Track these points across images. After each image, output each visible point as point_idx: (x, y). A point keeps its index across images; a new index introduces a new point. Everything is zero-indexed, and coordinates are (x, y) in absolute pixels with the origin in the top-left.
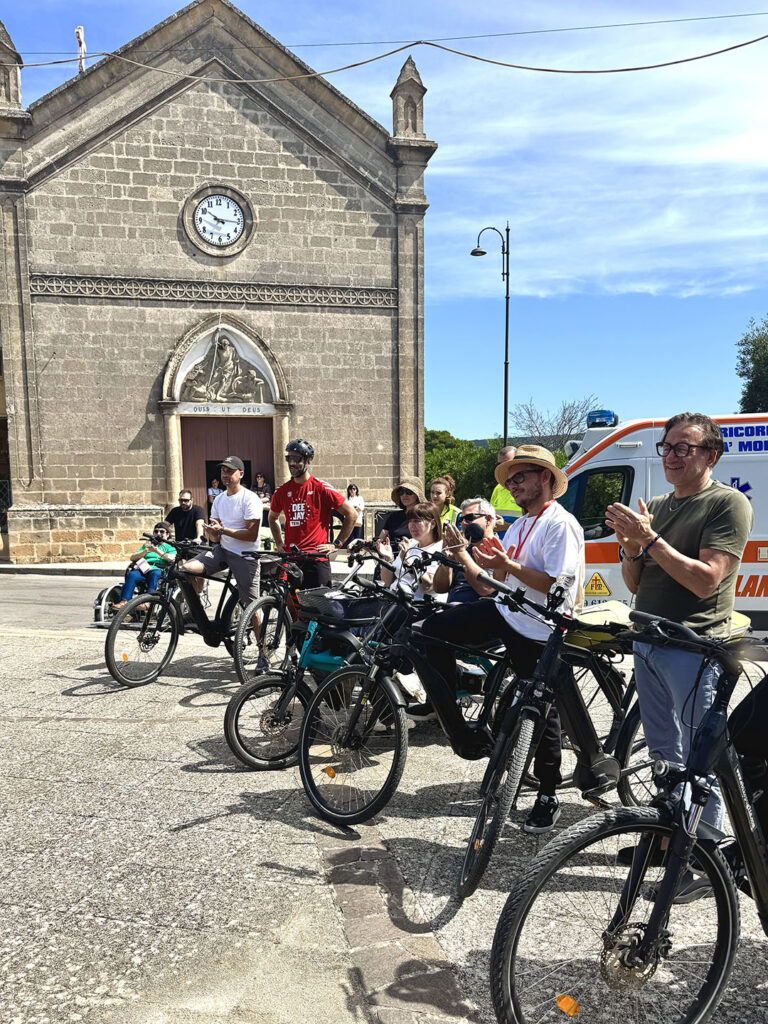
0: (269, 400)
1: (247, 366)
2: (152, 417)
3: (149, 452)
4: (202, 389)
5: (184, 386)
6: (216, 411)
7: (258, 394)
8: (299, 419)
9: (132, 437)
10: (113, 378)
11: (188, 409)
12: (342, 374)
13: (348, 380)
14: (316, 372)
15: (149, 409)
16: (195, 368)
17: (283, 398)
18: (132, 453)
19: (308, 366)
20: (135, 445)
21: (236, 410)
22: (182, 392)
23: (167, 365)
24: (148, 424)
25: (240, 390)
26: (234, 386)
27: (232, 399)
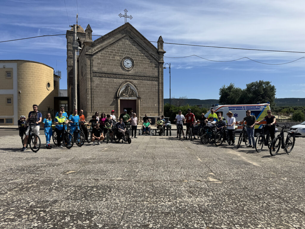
0: (136, 96)
1: (132, 91)
2: (115, 100)
3: (114, 106)
4: (124, 94)
5: (121, 94)
6: (127, 99)
7: (134, 95)
8: (142, 100)
9: (111, 103)
10: (108, 92)
11: (121, 98)
12: (149, 92)
13: (150, 93)
14: (144, 92)
15: (114, 98)
16: (123, 91)
17: (139, 96)
18: (111, 106)
19: (143, 90)
20: (111, 105)
21: (130, 98)
22: (121, 95)
23: (118, 90)
24: (114, 101)
25: (131, 95)
26: (130, 94)
27: (130, 96)
